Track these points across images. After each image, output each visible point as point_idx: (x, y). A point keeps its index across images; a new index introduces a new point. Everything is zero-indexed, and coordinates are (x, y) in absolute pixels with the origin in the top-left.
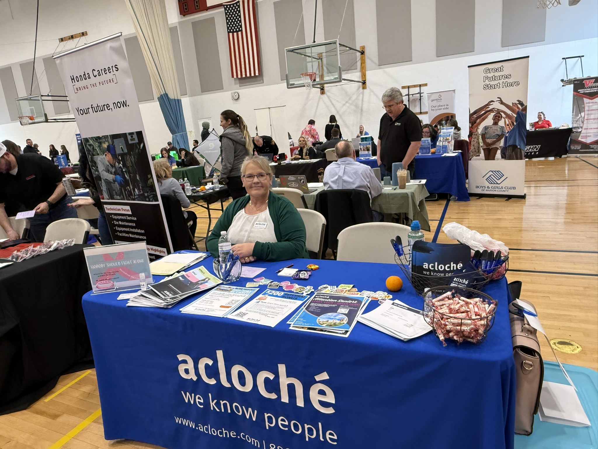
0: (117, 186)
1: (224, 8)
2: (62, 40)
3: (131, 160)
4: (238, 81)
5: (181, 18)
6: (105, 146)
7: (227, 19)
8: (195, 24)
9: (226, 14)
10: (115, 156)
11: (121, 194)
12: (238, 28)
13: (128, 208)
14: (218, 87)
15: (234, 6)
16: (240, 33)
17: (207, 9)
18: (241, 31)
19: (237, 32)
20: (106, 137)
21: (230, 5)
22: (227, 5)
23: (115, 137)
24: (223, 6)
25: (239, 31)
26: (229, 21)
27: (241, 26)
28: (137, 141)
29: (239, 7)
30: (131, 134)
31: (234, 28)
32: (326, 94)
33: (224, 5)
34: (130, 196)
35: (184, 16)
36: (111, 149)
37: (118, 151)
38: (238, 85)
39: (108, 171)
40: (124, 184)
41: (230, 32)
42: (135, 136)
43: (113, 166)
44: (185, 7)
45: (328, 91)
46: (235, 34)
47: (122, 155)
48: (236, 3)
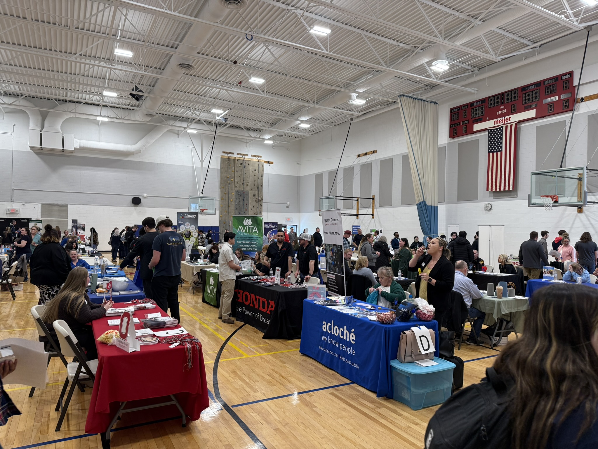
0: (332, 266)
1: (488, 132)
2: (359, 156)
3: (338, 256)
4: (492, 194)
5: (450, 140)
6: (331, 248)
7: (489, 141)
8: (460, 145)
9: (489, 137)
10: (333, 253)
11: (333, 270)
12: (498, 148)
13: (334, 276)
14: (474, 198)
15: (497, 130)
16: (499, 153)
17: (474, 133)
18: (501, 151)
19: (497, 152)
20: (331, 245)
21: (494, 130)
22: (491, 130)
23: (334, 245)
24: (487, 131)
25: (499, 151)
26: (491, 143)
27: (501, 147)
28: (340, 249)
29: (502, 131)
30: (339, 245)
31: (495, 149)
32: (584, 212)
34: (335, 271)
35: (453, 138)
36: (332, 250)
37: (334, 251)
38: (492, 198)
39: (330, 259)
40: (334, 265)
41: (491, 152)
42: (340, 247)
43: (332, 257)
44: (454, 132)
45: (587, 210)
46: (495, 154)
47: (335, 253)
48: (500, 128)
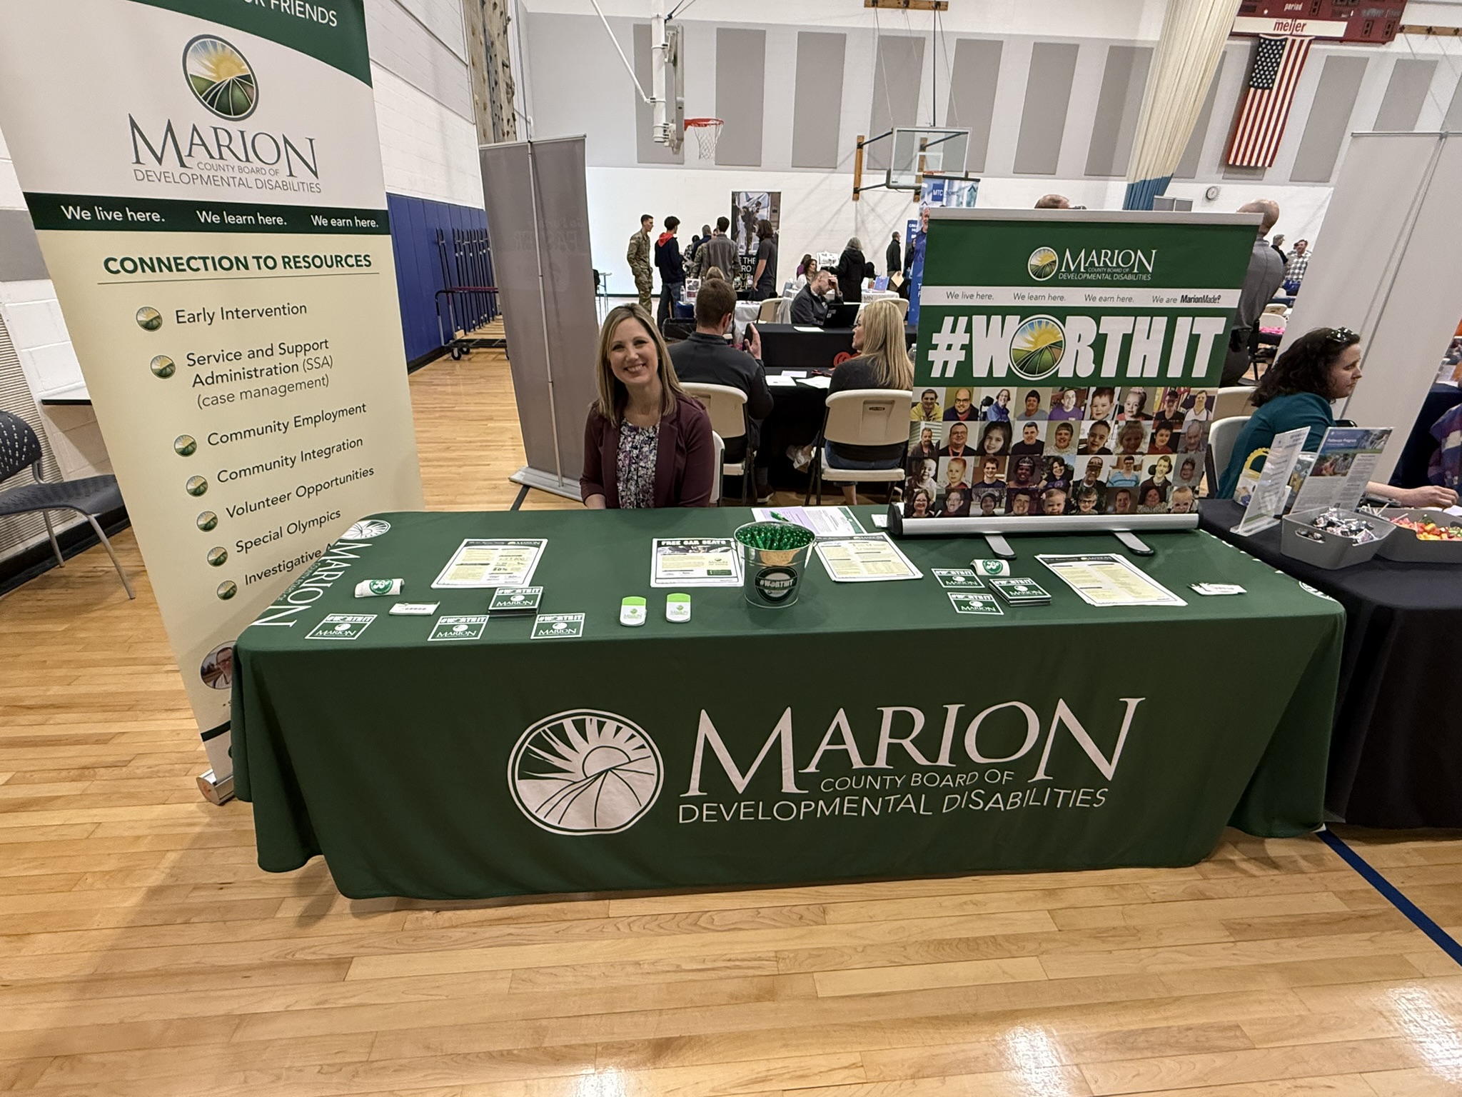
1: (1259, 42)
4: (1223, 169)
7: (1255, 61)
9: (1257, 53)
12: (1267, 82)
15: (1275, 44)
16: (1267, 92)
18: (1271, 89)
19: (1263, 89)
21: (1271, 41)
22: (1265, 39)
25: (1268, 88)
26: (1258, 68)
27: (1273, 82)
29: (1283, 47)
31: (1262, 82)
33: (1262, 38)
41: (1253, 86)
46: (1259, 91)
48: (1281, 41)
